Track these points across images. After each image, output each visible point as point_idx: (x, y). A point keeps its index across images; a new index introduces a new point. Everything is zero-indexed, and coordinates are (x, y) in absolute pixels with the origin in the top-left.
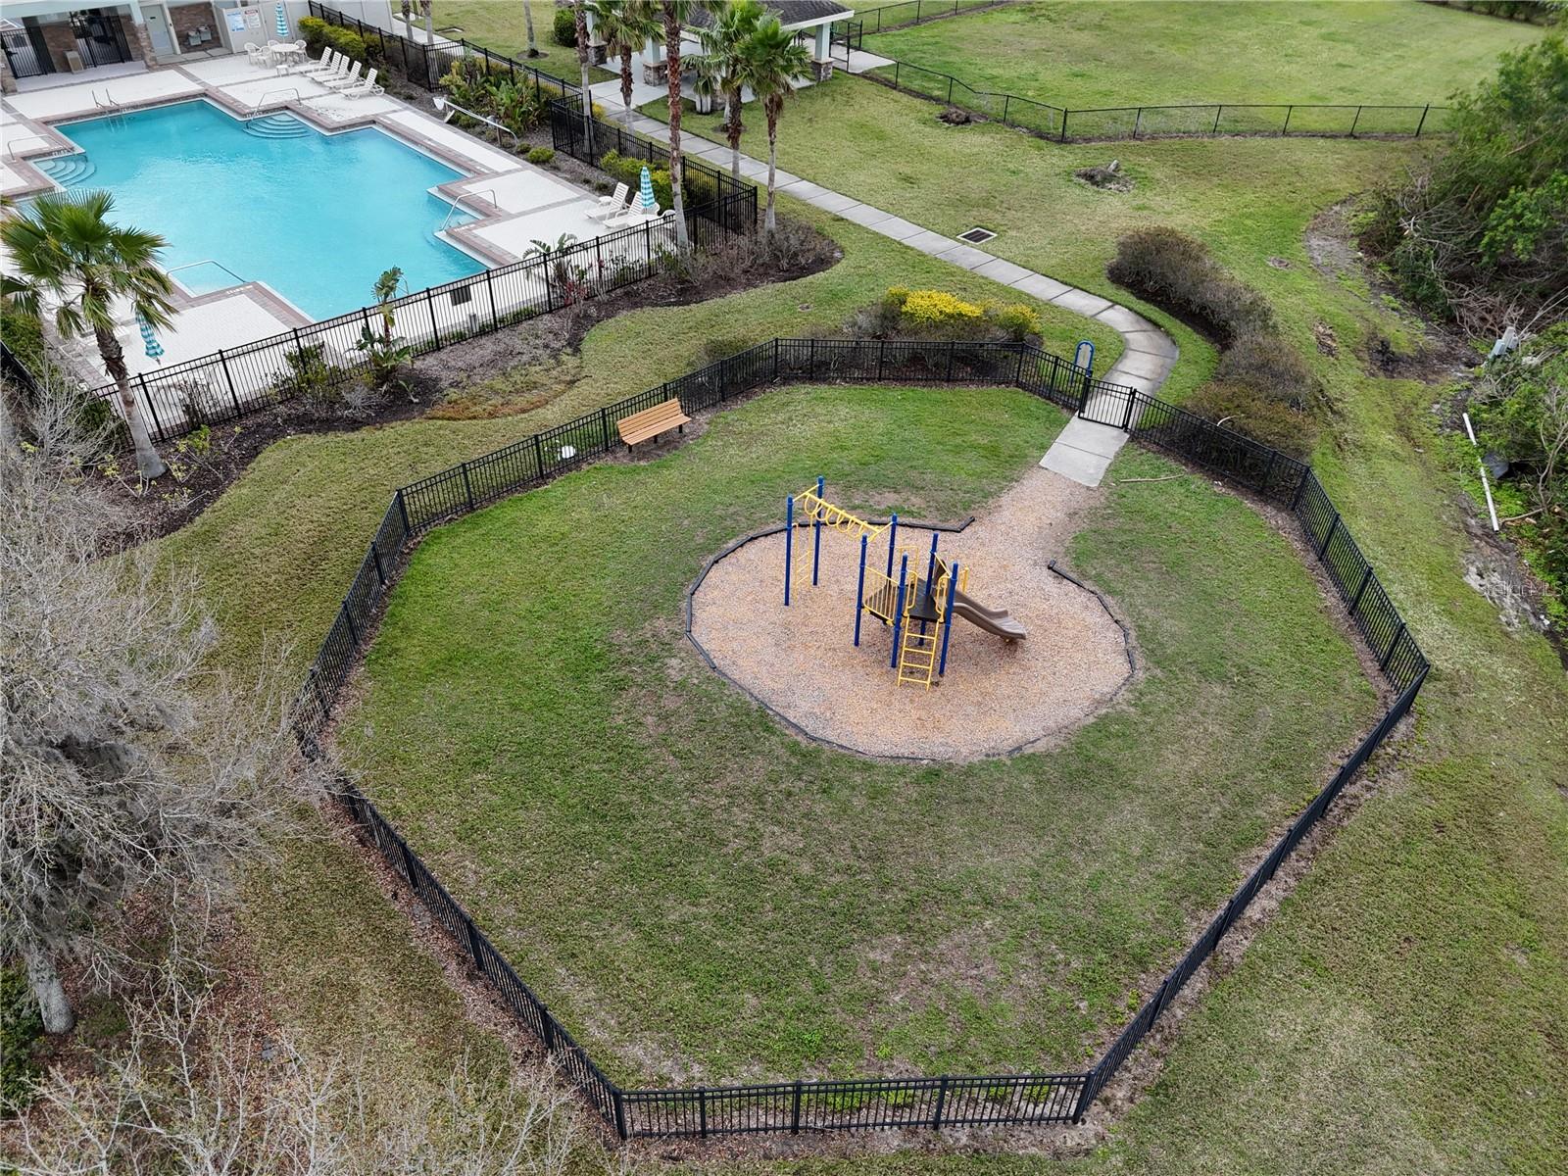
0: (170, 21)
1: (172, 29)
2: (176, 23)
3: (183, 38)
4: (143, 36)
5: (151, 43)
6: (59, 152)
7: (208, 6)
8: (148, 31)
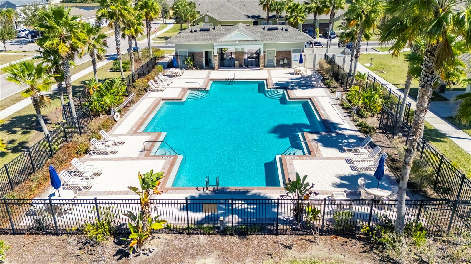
0: (275, 55)
1: (275, 58)
2: (277, 56)
3: (278, 61)
4: (261, 59)
5: (264, 62)
6: (201, 89)
7: (290, 52)
8: (265, 58)
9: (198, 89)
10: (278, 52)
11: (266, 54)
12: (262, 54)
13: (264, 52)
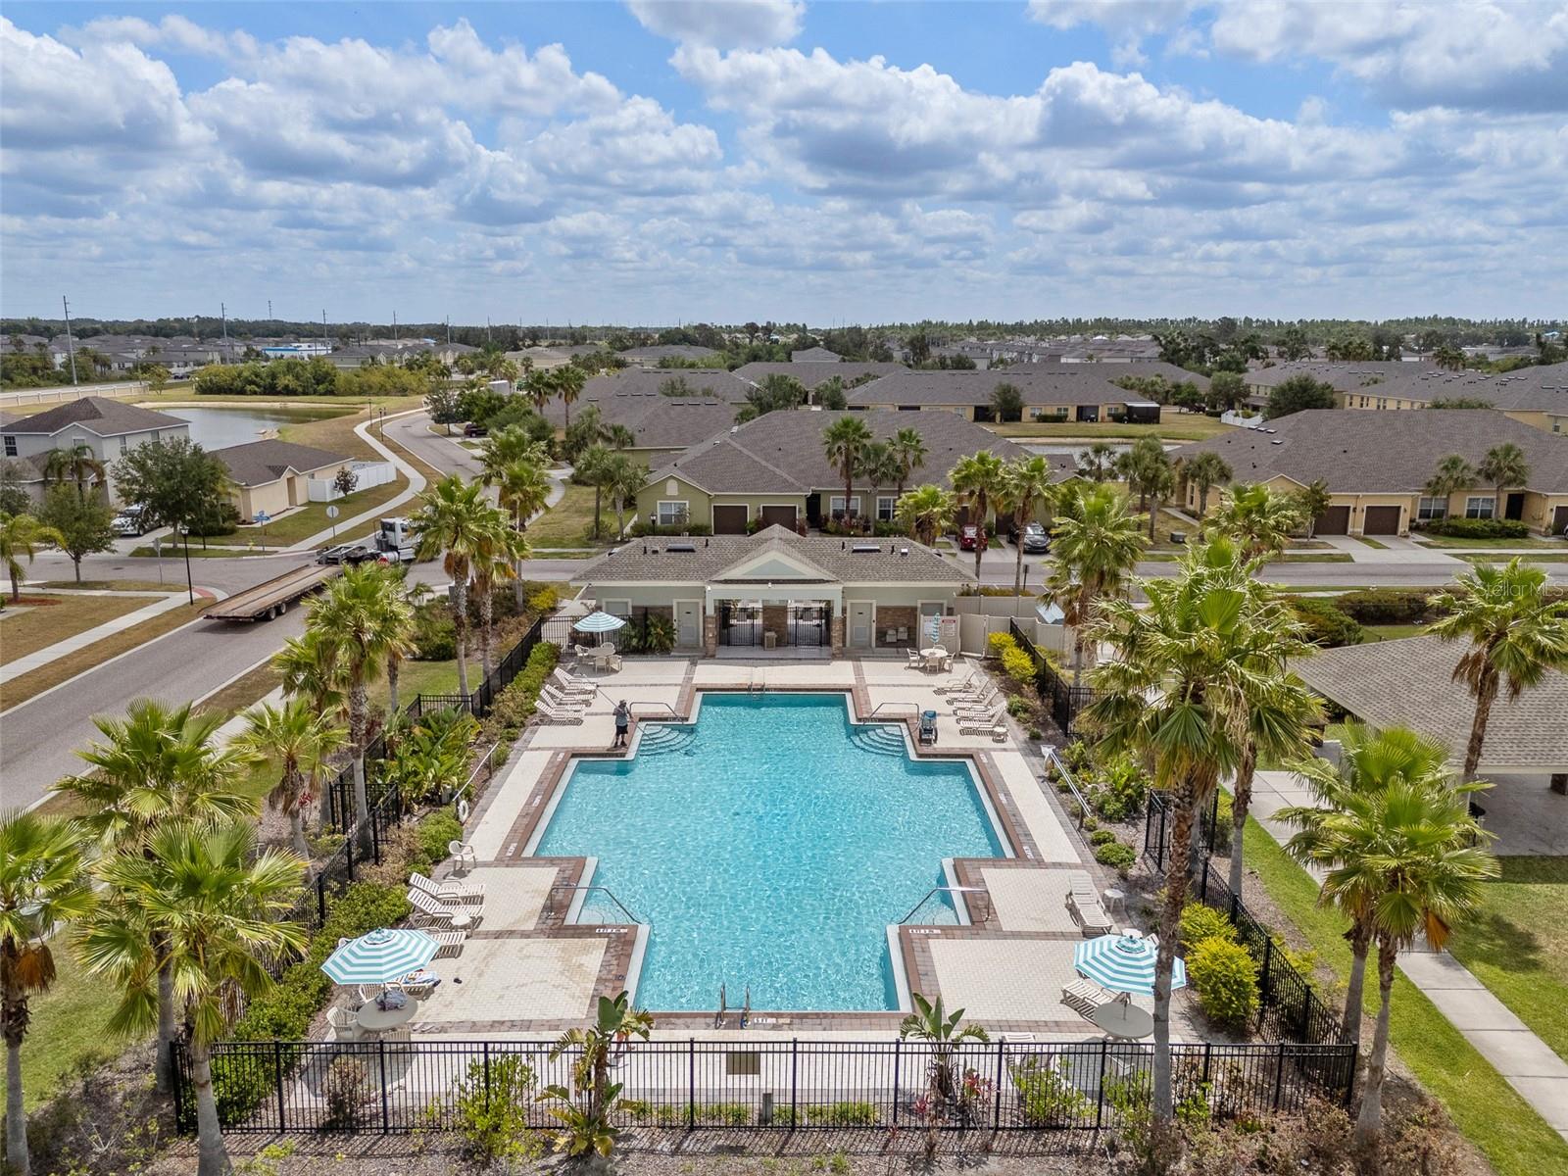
0: (874, 618)
1: (874, 625)
2: (878, 620)
3: (881, 634)
4: (836, 628)
5: (844, 634)
6: (674, 719)
7: (914, 609)
8: (844, 625)
9: (666, 719)
10: (880, 609)
11: (848, 615)
12: (837, 613)
13: (844, 610)
